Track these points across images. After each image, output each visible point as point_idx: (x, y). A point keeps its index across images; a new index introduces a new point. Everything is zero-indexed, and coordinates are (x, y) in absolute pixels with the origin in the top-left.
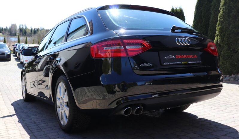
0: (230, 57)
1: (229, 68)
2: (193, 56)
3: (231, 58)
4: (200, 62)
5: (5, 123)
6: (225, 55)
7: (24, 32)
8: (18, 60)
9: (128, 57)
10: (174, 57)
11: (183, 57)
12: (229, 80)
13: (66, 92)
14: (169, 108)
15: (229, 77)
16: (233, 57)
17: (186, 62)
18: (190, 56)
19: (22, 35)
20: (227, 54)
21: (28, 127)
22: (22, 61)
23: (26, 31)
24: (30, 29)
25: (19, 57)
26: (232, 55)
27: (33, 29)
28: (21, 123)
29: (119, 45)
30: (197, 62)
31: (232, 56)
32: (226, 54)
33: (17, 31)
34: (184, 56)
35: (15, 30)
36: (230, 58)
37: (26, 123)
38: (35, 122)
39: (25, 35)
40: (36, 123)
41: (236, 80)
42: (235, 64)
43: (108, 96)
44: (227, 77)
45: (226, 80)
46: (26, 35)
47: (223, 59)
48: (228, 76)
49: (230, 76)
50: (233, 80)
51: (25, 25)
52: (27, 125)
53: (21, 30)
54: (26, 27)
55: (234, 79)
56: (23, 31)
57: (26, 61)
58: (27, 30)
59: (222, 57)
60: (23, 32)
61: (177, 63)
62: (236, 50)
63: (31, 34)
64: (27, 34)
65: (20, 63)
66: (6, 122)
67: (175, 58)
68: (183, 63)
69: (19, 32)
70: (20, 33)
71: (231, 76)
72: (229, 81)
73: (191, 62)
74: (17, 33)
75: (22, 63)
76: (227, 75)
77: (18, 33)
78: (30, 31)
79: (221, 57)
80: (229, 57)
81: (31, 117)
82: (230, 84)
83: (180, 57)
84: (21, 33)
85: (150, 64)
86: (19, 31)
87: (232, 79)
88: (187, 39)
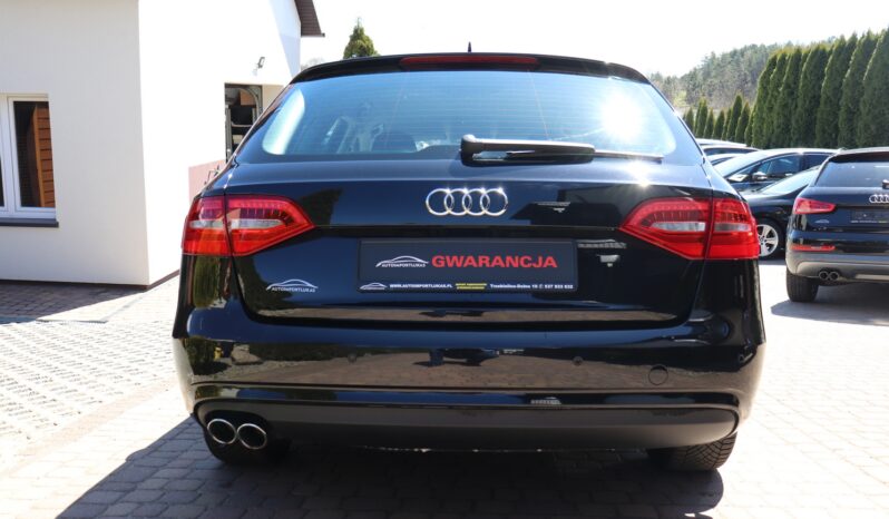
2: (535, 261)
4: (571, 287)
9: (232, 258)
11: (470, 261)
14: (424, 450)
17: (478, 286)
18: (516, 262)
30: (549, 286)
34: (480, 258)
61: (426, 286)
67: (428, 265)
68: (462, 286)
73: (509, 286)
83: (454, 261)
88: (491, 194)
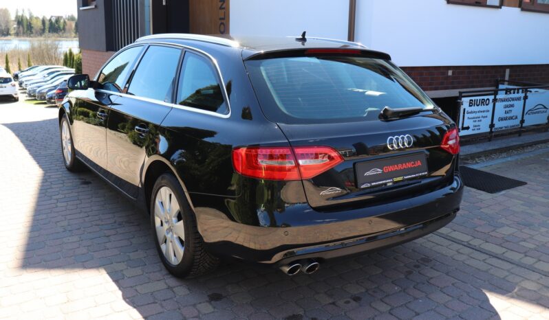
2: (415, 164)
4: (426, 173)
7: (27, 25)
9: (302, 180)
10: (380, 171)
11: (396, 168)
18: (409, 165)
19: (24, 33)
23: (30, 24)
24: (41, 18)
27: (48, 18)
29: (286, 157)
30: (420, 174)
33: (12, 23)
34: (399, 165)
35: (7, 22)
39: (29, 32)
46: (32, 33)
51: (29, 10)
53: (20, 21)
54: (30, 14)
56: (25, 24)
58: (34, 22)
60: (25, 27)
63: (43, 30)
64: (33, 30)
67: (383, 172)
69: (15, 26)
70: (19, 28)
73: (410, 176)
74: (12, 28)
77: (15, 28)
78: (40, 24)
83: (391, 168)
84: (21, 28)
85: (338, 189)
86: (16, 23)
88: (407, 137)
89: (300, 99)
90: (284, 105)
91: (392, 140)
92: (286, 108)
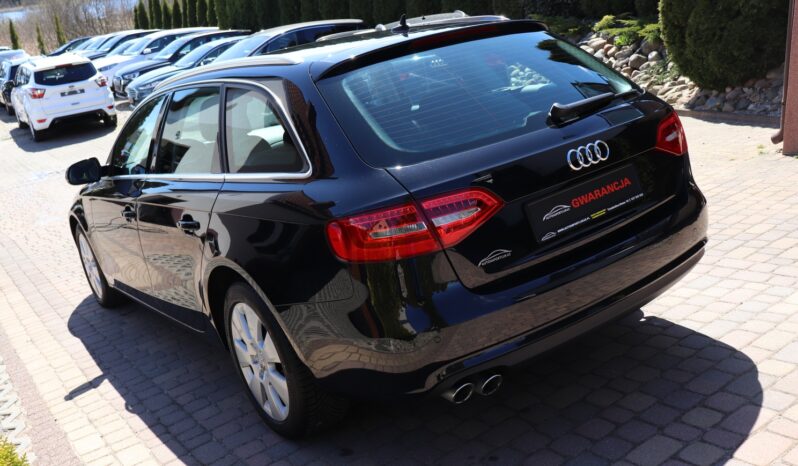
0: (718, 33)
1: (716, 69)
2: (620, 184)
3: (721, 37)
4: (641, 195)
5: (91, 421)
6: (701, 27)
8: (9, 117)
9: (444, 250)
10: (566, 208)
11: (591, 197)
12: (720, 110)
13: (268, 335)
15: (717, 96)
16: (726, 33)
17: (602, 212)
18: (612, 188)
20: (706, 26)
21: (166, 427)
22: (24, 119)
25: (9, 104)
26: (723, 25)
28: (139, 414)
29: (412, 219)
30: (633, 199)
31: (722, 29)
32: (703, 24)
34: (595, 192)
36: (716, 38)
37: (153, 412)
38: (178, 404)
40: (181, 407)
41: (741, 107)
42: (736, 54)
43: (395, 346)
44: (712, 97)
45: (711, 111)
47: (695, 41)
48: (715, 92)
49: (720, 92)
50: (731, 108)
52: (159, 419)
55: (735, 106)
57: (41, 121)
59: (690, 35)
61: (577, 224)
62: (736, 8)
65: (16, 125)
66: (91, 416)
67: (572, 208)
68: (594, 216)
71: (724, 91)
72: (718, 115)
73: (616, 206)
75: (24, 126)
76: (712, 89)
79: (687, 36)
80: (714, 35)
81: (155, 381)
82: (723, 126)
83: (584, 200)
85: (506, 251)
87: (727, 107)
88: (599, 145)
89: (414, 122)
90: (392, 136)
91: (574, 154)
92: (395, 141)
